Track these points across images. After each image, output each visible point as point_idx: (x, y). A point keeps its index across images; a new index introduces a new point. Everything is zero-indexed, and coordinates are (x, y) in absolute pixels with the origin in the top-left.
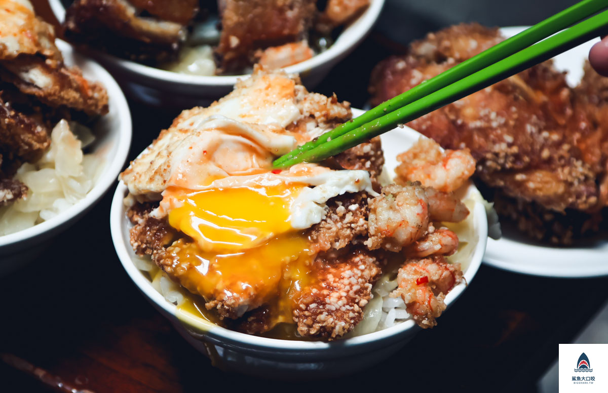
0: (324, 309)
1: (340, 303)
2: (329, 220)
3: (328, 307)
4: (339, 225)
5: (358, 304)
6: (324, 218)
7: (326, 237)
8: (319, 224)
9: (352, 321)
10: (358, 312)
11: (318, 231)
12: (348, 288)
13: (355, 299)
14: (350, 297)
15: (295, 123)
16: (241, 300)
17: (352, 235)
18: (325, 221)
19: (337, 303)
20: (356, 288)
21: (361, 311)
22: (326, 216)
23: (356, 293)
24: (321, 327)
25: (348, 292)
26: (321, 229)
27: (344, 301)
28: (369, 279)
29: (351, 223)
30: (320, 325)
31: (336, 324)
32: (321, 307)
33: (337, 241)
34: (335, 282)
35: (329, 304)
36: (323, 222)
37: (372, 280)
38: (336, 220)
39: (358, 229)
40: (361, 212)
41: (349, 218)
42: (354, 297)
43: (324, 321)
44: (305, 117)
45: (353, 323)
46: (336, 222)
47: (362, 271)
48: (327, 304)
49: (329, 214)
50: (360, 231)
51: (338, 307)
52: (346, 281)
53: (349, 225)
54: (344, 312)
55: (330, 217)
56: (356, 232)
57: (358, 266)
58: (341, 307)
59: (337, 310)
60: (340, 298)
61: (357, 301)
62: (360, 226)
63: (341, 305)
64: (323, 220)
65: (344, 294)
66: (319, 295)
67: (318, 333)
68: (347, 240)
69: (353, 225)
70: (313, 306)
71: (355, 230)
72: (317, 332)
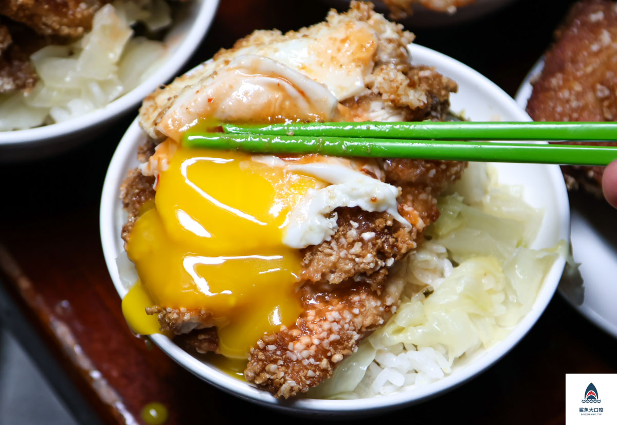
0: (281, 356)
1: (305, 353)
2: (333, 244)
3: (289, 354)
4: (343, 253)
5: (329, 358)
6: (329, 239)
7: (319, 265)
8: (320, 245)
9: (308, 382)
10: (325, 371)
11: (314, 254)
12: (324, 334)
13: (329, 351)
14: (323, 347)
15: (356, 99)
16: (187, 317)
17: (353, 271)
18: (329, 243)
19: (301, 352)
20: (333, 337)
21: (330, 369)
22: (332, 237)
23: (332, 343)
24: (269, 379)
25: (322, 339)
26: (319, 253)
27: (313, 350)
28: (359, 328)
29: (358, 256)
30: (268, 376)
31: (285, 381)
32: (279, 353)
33: (332, 272)
34: (313, 322)
35: (291, 351)
36: (324, 245)
37: (364, 330)
38: (343, 245)
39: (362, 266)
40: (374, 245)
41: (357, 248)
42: (327, 348)
43: (274, 373)
44: (372, 94)
45: (308, 385)
46: (341, 247)
47: (355, 316)
48: (288, 350)
49: (336, 236)
50: (364, 269)
51: (300, 358)
52: (326, 326)
53: (354, 257)
54: (305, 366)
55: (337, 240)
56: (359, 268)
57: (353, 308)
58: (304, 359)
59: (298, 361)
60: (308, 346)
61: (329, 354)
62: (365, 263)
63: (304, 357)
64: (326, 242)
65: (316, 342)
66: (287, 335)
67: (264, 385)
68: (343, 276)
69: (357, 260)
70: (272, 348)
71: (359, 266)
72: (263, 383)
